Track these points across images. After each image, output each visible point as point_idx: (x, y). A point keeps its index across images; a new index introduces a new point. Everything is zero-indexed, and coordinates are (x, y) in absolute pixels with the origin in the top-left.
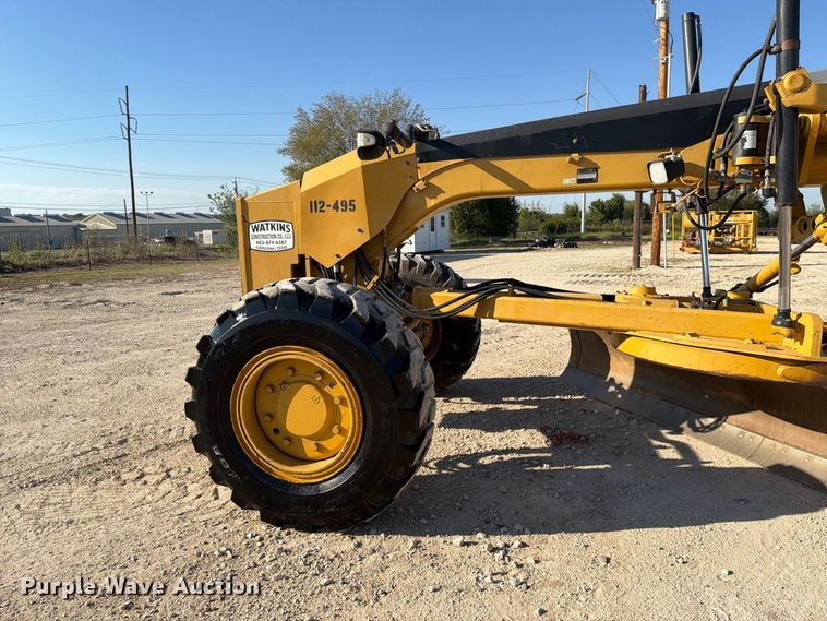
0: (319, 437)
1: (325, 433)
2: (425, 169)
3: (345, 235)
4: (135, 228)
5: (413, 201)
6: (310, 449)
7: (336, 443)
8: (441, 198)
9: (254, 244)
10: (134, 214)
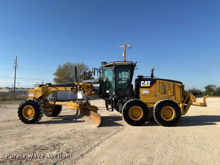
0: (31, 115)
1: (31, 114)
2: (49, 88)
3: (39, 95)
4: (14, 92)
5: (47, 91)
6: (30, 116)
7: (32, 115)
8: (51, 91)
9: (29, 96)
10: (15, 88)
